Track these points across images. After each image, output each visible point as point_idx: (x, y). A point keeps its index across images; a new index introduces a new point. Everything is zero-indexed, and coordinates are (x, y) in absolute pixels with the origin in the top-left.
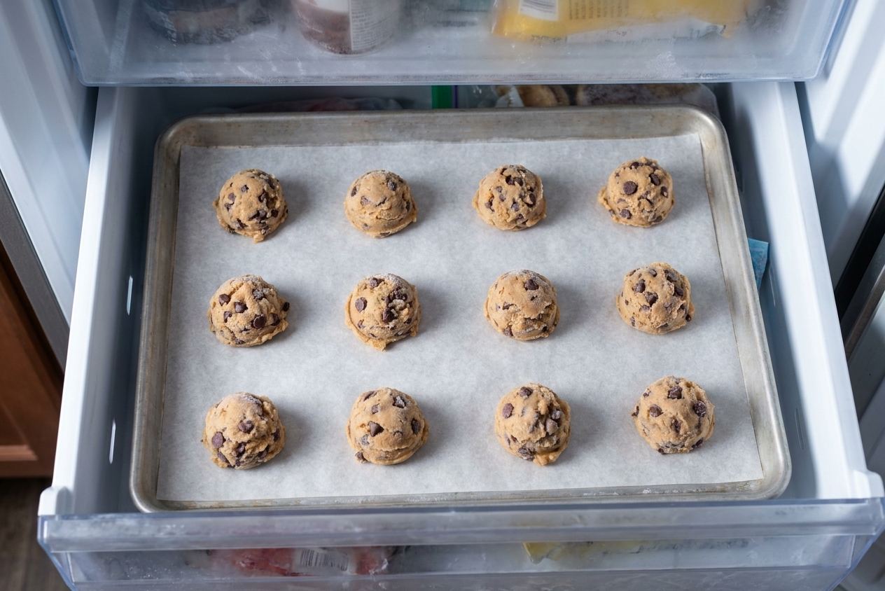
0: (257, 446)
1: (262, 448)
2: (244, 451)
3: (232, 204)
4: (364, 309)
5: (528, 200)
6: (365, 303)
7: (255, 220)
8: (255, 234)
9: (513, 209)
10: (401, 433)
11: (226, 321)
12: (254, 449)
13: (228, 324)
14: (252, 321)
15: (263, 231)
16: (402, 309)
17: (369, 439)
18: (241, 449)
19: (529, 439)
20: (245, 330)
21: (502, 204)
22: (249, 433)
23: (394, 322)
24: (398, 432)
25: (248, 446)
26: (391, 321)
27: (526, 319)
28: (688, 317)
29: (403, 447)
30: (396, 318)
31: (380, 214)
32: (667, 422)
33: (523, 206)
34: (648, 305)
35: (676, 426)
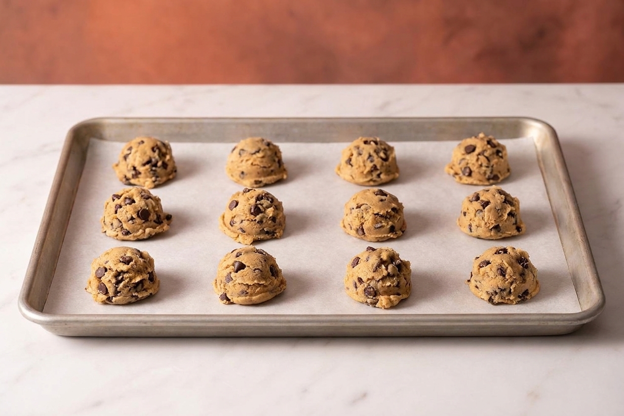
0: (135, 277)
1: (138, 279)
2: (122, 280)
3: (130, 153)
4: (235, 207)
5: (382, 155)
6: (237, 204)
7: (148, 166)
8: (146, 181)
9: (369, 160)
10: (261, 271)
11: (116, 212)
12: (131, 279)
13: (118, 215)
14: (139, 211)
15: (154, 179)
16: (268, 207)
17: (233, 275)
18: (120, 278)
19: (373, 277)
20: (132, 219)
21: (360, 157)
22: (128, 264)
23: (260, 215)
24: (258, 269)
25: (126, 275)
26: (258, 214)
27: (375, 214)
28: (518, 229)
29: (262, 283)
30: (262, 212)
31: (255, 160)
32: (494, 269)
33: (377, 158)
34: (481, 208)
35: (502, 272)
